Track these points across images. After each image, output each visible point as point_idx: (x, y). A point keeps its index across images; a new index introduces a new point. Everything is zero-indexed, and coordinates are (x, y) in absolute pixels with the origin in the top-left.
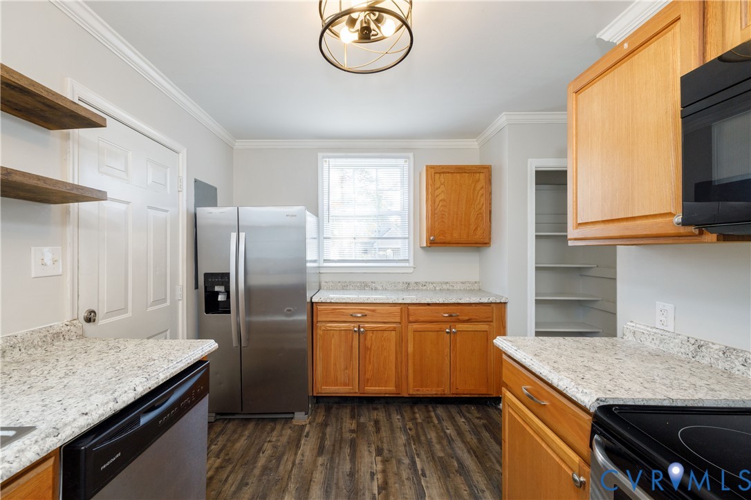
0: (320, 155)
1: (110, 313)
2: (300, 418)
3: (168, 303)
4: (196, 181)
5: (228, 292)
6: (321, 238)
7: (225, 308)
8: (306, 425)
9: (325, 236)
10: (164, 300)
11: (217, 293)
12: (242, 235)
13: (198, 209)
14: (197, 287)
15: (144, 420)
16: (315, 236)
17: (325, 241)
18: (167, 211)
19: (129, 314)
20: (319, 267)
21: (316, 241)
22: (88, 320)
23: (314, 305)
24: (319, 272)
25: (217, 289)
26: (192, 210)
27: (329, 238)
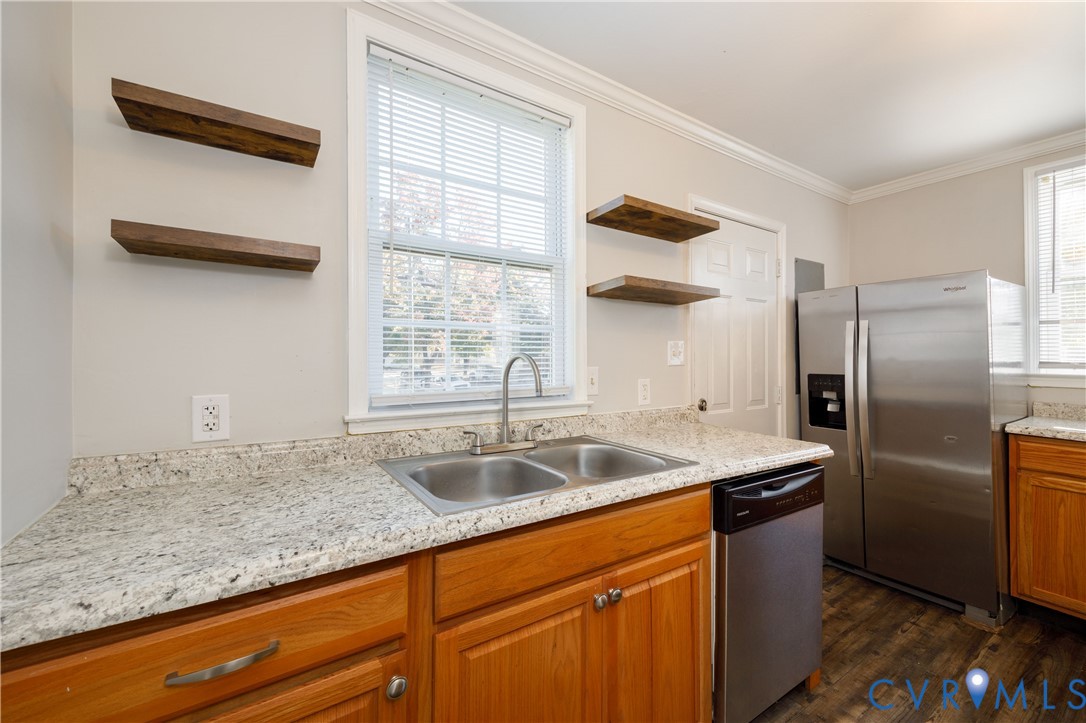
0: (1028, 172)
1: (717, 405)
2: (976, 616)
3: (766, 406)
4: (797, 261)
5: (841, 400)
6: (1033, 322)
7: (838, 421)
8: (992, 634)
9: (1043, 318)
10: (762, 401)
11: (827, 401)
12: (863, 324)
13: (800, 295)
14: (798, 391)
15: (765, 494)
16: (1018, 319)
17: (1044, 327)
18: (765, 301)
19: (731, 410)
20: (1028, 376)
21: (1018, 330)
22: (702, 408)
23: (1011, 438)
24: (1026, 385)
25: (826, 395)
26: (793, 298)
27: (1057, 322)
